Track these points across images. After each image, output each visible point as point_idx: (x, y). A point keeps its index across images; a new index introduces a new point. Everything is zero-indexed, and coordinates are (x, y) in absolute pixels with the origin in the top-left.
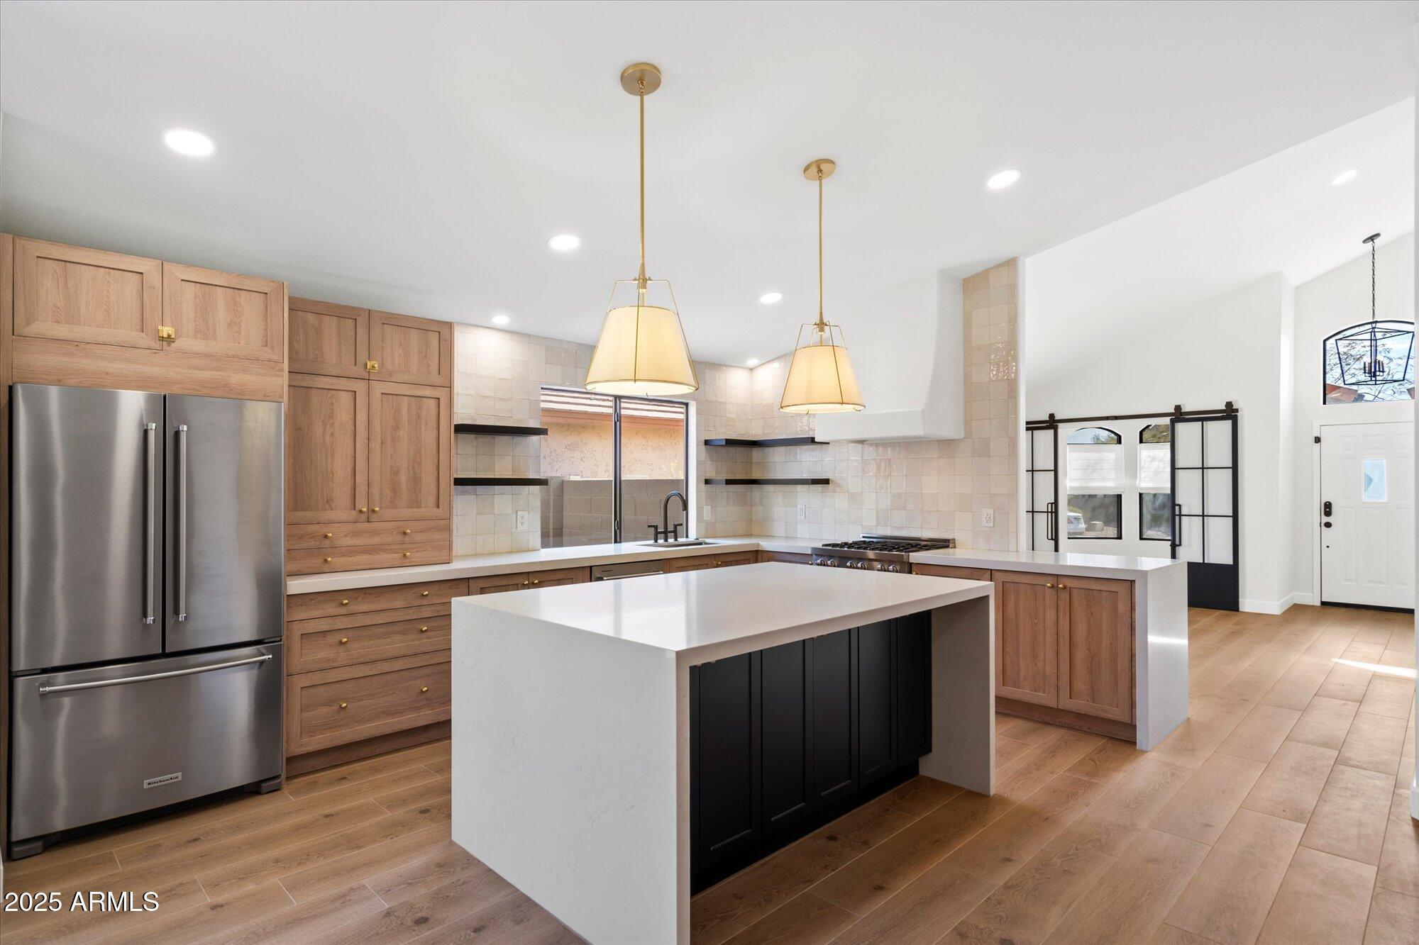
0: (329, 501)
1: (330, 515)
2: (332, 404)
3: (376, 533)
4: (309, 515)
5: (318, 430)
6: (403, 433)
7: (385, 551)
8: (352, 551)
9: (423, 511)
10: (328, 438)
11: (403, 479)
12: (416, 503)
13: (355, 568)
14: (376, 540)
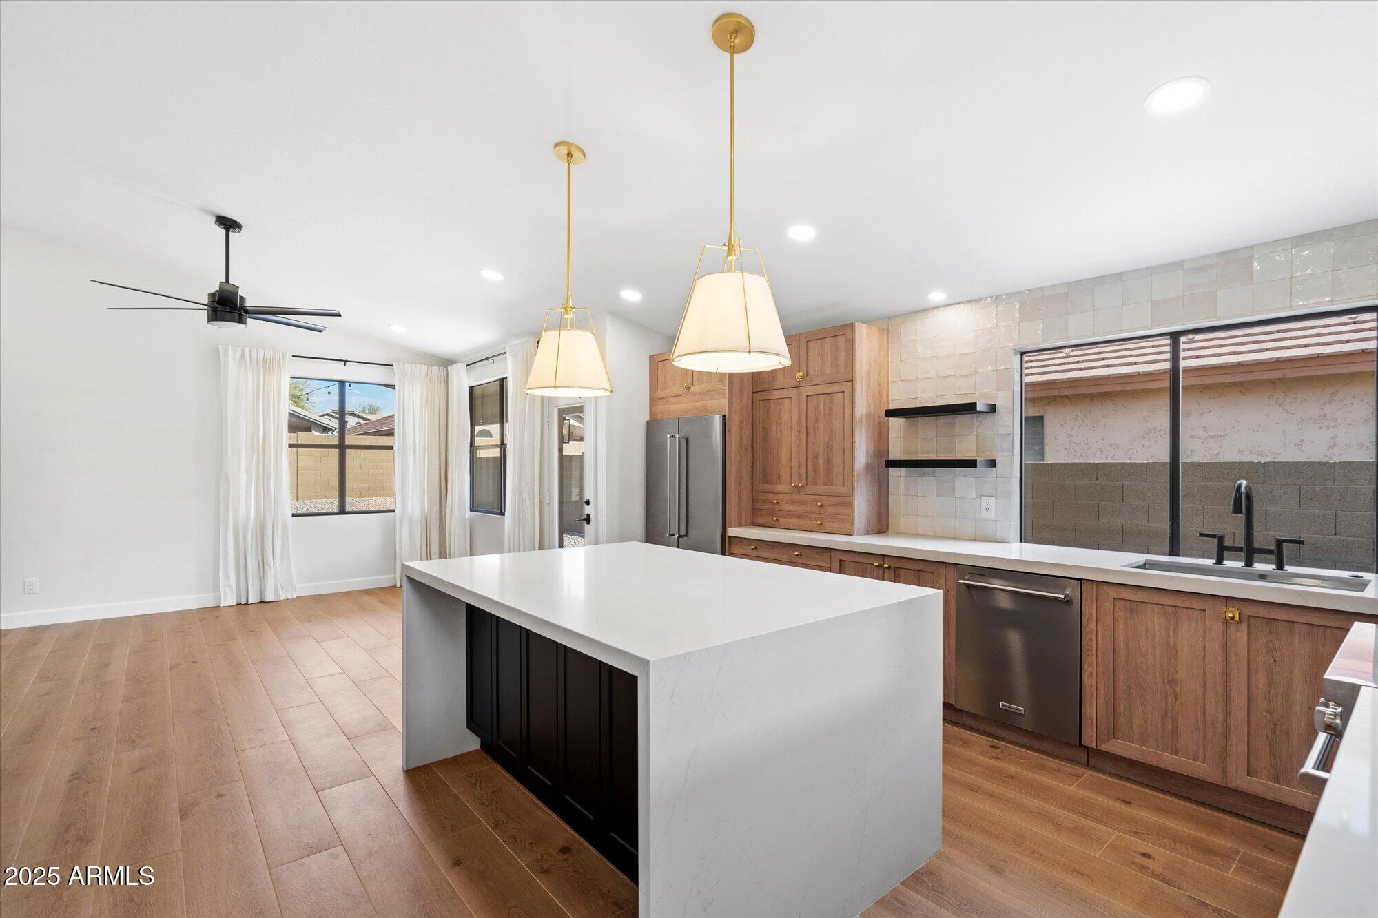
0: (779, 477)
1: (779, 487)
2: (781, 409)
3: (803, 503)
4: (769, 487)
5: (774, 428)
6: (821, 425)
7: (808, 518)
8: (790, 515)
9: (833, 489)
10: (778, 434)
11: (821, 461)
12: (829, 482)
13: (791, 527)
14: (802, 509)
